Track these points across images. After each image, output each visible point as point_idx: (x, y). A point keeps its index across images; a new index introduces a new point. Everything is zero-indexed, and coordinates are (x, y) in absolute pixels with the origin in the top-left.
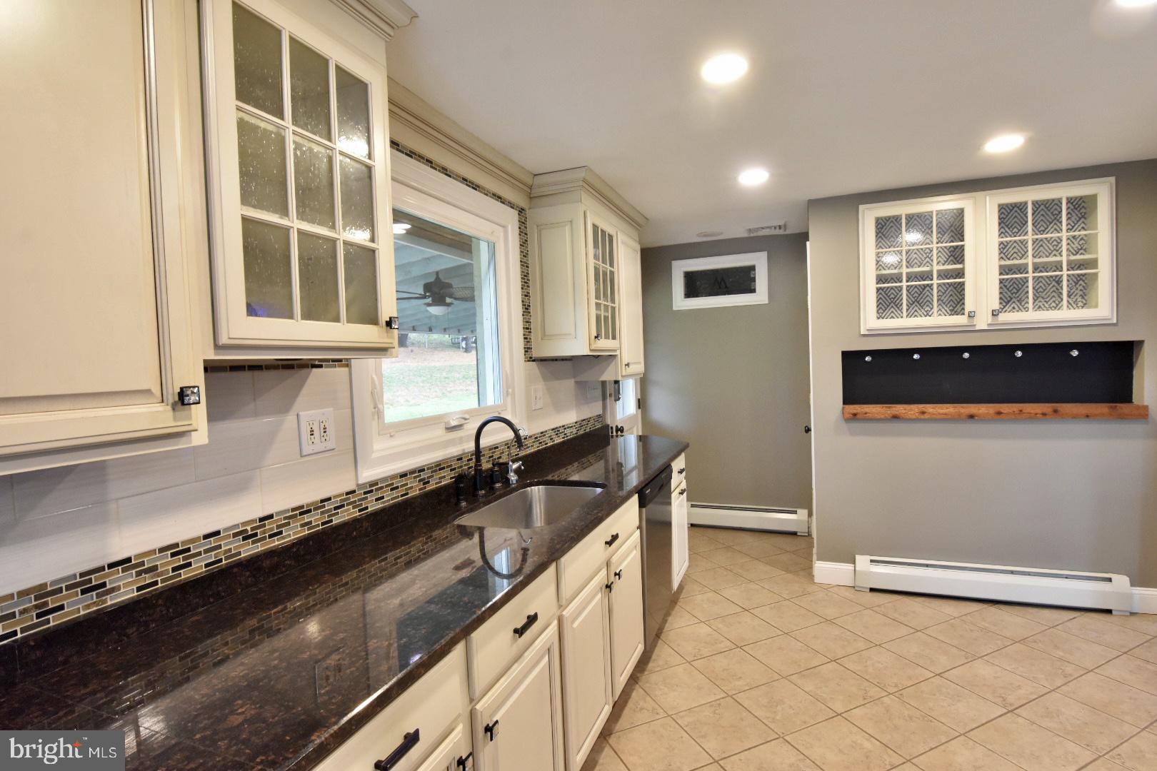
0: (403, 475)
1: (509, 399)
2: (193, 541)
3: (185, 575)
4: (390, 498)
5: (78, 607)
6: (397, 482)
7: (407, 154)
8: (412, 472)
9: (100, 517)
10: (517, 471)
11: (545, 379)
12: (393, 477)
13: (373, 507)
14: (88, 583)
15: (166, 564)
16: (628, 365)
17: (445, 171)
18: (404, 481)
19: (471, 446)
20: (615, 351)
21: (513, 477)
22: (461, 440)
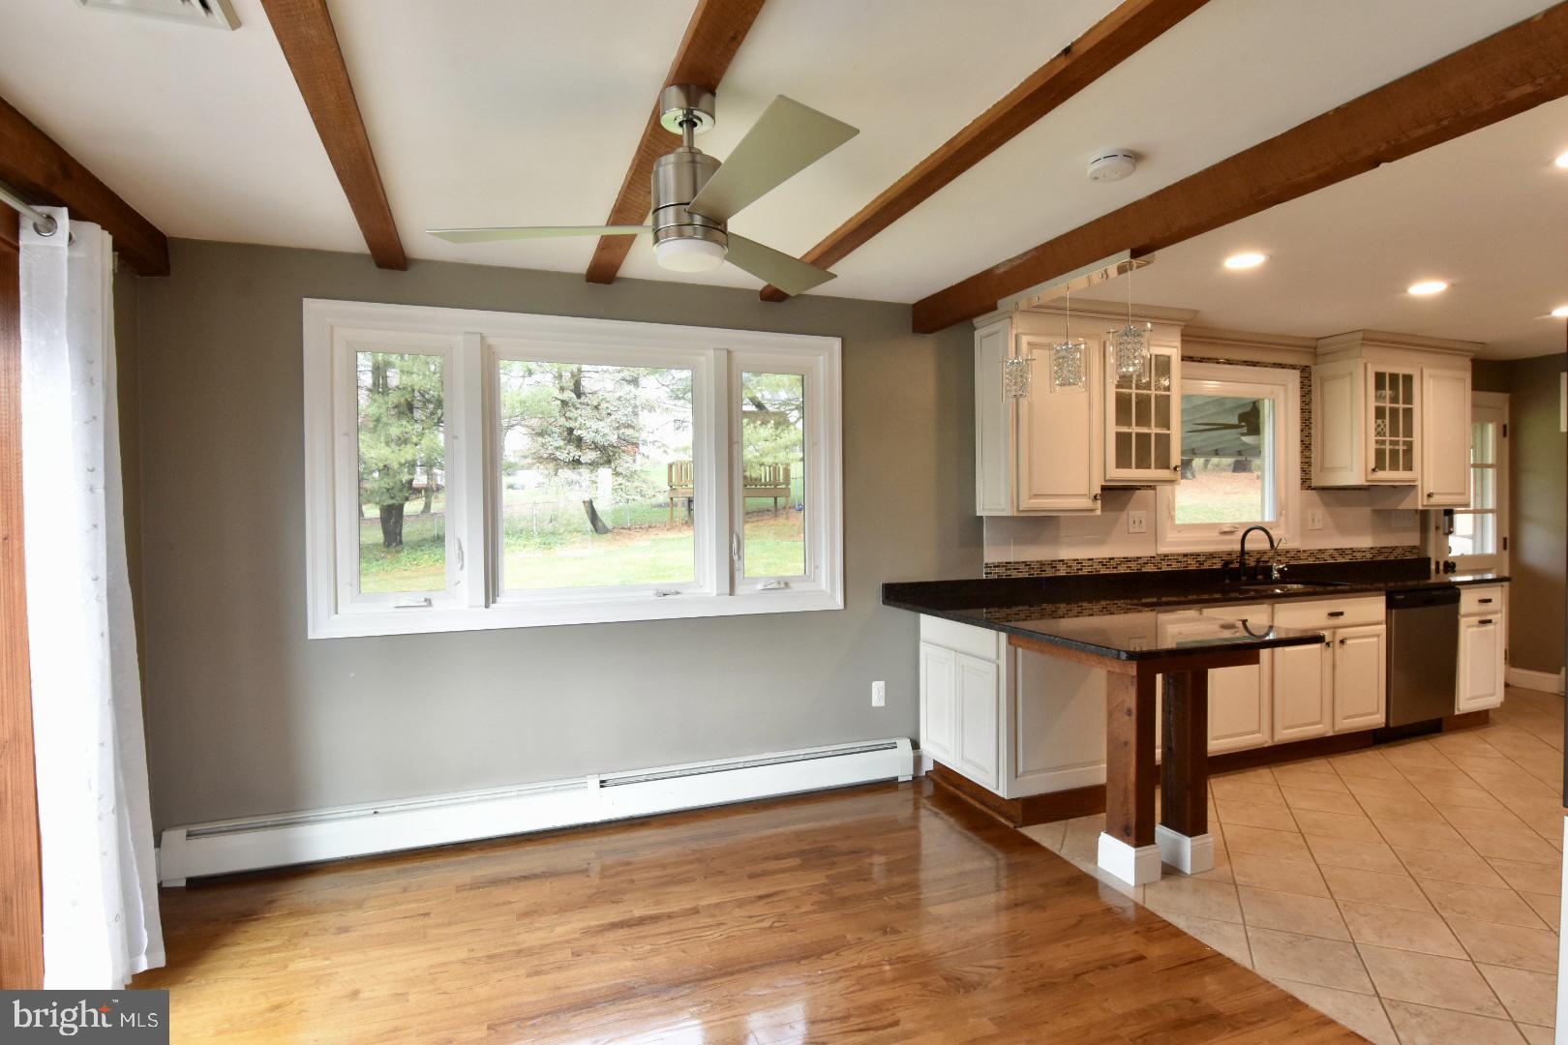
0: (1185, 555)
1: (1283, 519)
2: (1084, 560)
3: (1080, 573)
4: (1175, 566)
5: (1049, 573)
6: (1180, 559)
7: (1199, 361)
8: (1192, 555)
9: (1055, 541)
10: (1280, 571)
11: (1326, 504)
12: (1178, 555)
13: (1165, 568)
14: (1053, 564)
15: (1075, 566)
16: (1429, 496)
17: (1229, 362)
18: (1185, 559)
19: (1238, 547)
20: (1414, 481)
21: (1276, 575)
22: (1231, 542)
